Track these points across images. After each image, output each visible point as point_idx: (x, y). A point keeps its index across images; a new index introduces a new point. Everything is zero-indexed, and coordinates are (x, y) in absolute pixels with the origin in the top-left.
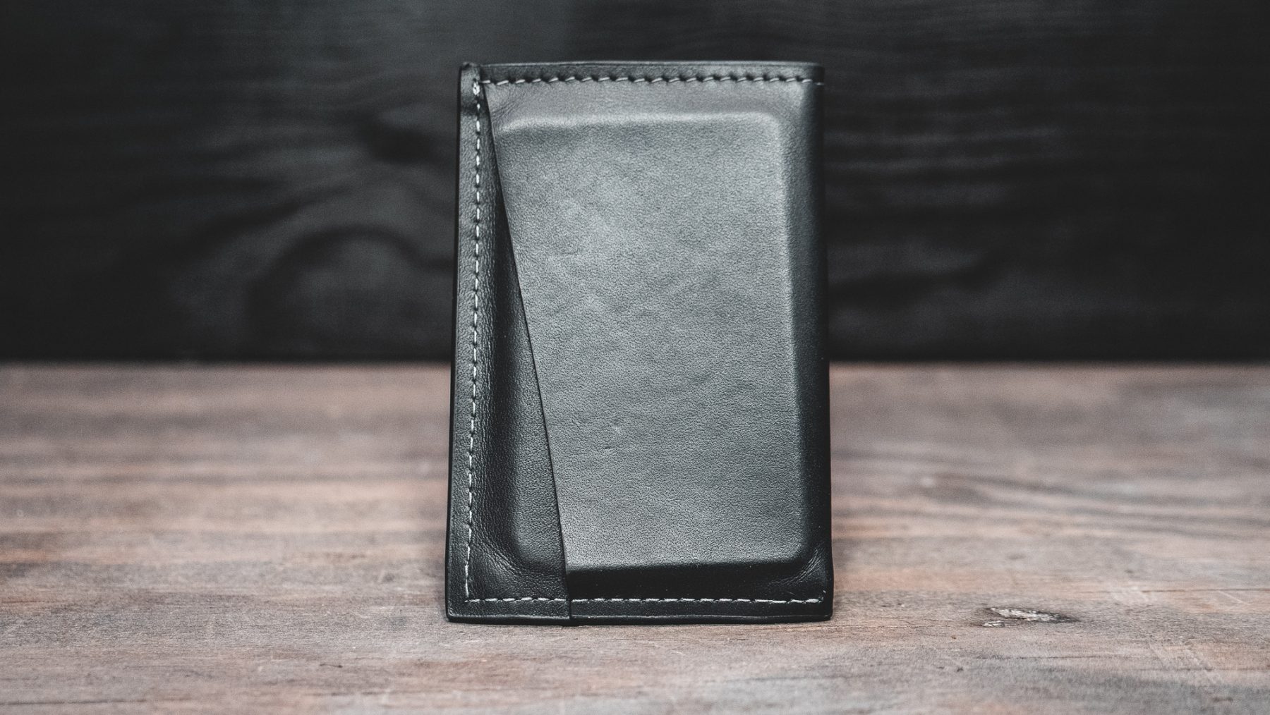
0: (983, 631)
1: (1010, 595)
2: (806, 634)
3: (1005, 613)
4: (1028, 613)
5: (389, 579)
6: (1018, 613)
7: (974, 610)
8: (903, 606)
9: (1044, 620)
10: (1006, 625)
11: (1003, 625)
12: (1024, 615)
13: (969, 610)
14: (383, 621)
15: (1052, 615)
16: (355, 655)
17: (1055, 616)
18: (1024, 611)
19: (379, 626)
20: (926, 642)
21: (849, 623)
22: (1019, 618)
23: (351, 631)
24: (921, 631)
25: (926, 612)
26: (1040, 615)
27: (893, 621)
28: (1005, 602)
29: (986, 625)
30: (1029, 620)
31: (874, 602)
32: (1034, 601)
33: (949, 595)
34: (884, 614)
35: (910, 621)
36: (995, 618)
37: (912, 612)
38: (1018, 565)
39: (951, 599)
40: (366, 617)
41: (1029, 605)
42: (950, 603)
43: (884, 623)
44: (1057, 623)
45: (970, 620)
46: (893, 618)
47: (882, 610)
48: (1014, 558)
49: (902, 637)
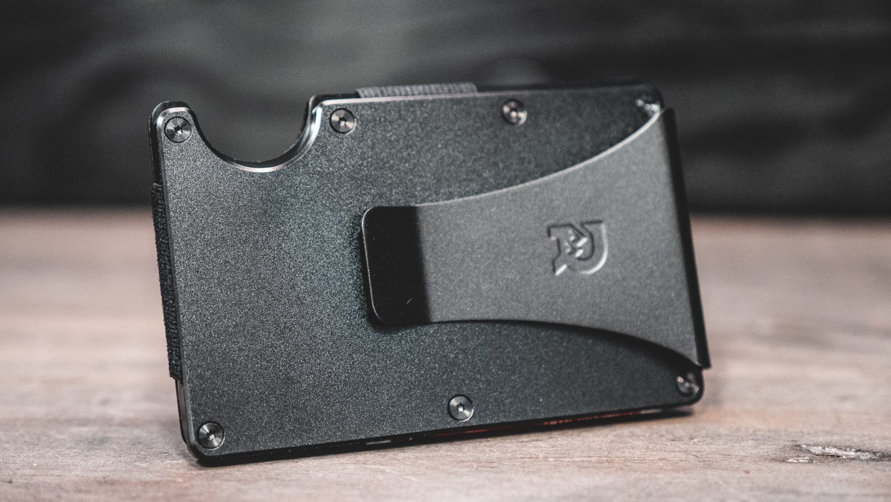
0: (784, 467)
1: (828, 433)
2: (569, 463)
3: (818, 450)
4: (845, 450)
5: (105, 402)
6: (833, 451)
7: (781, 446)
8: (695, 440)
9: (863, 458)
10: (814, 461)
11: (811, 461)
12: (840, 453)
13: (775, 446)
14: (79, 441)
15: (875, 453)
16: (32, 472)
17: (878, 454)
18: (840, 449)
19: (73, 445)
20: (711, 475)
21: (626, 455)
22: (832, 456)
23: (39, 450)
24: (708, 464)
25: (722, 447)
26: (859, 453)
27: (678, 454)
28: (821, 439)
29: (790, 460)
30: (844, 457)
31: (662, 436)
32: (856, 439)
33: (754, 431)
34: (669, 448)
35: (698, 455)
36: (803, 455)
37: (705, 447)
38: (848, 406)
39: (756, 435)
40: (62, 437)
41: (848, 444)
42: (753, 439)
43: (667, 455)
44: (878, 461)
45: (773, 456)
46: (680, 451)
47: (669, 443)
48: (844, 398)
49: (684, 470)
